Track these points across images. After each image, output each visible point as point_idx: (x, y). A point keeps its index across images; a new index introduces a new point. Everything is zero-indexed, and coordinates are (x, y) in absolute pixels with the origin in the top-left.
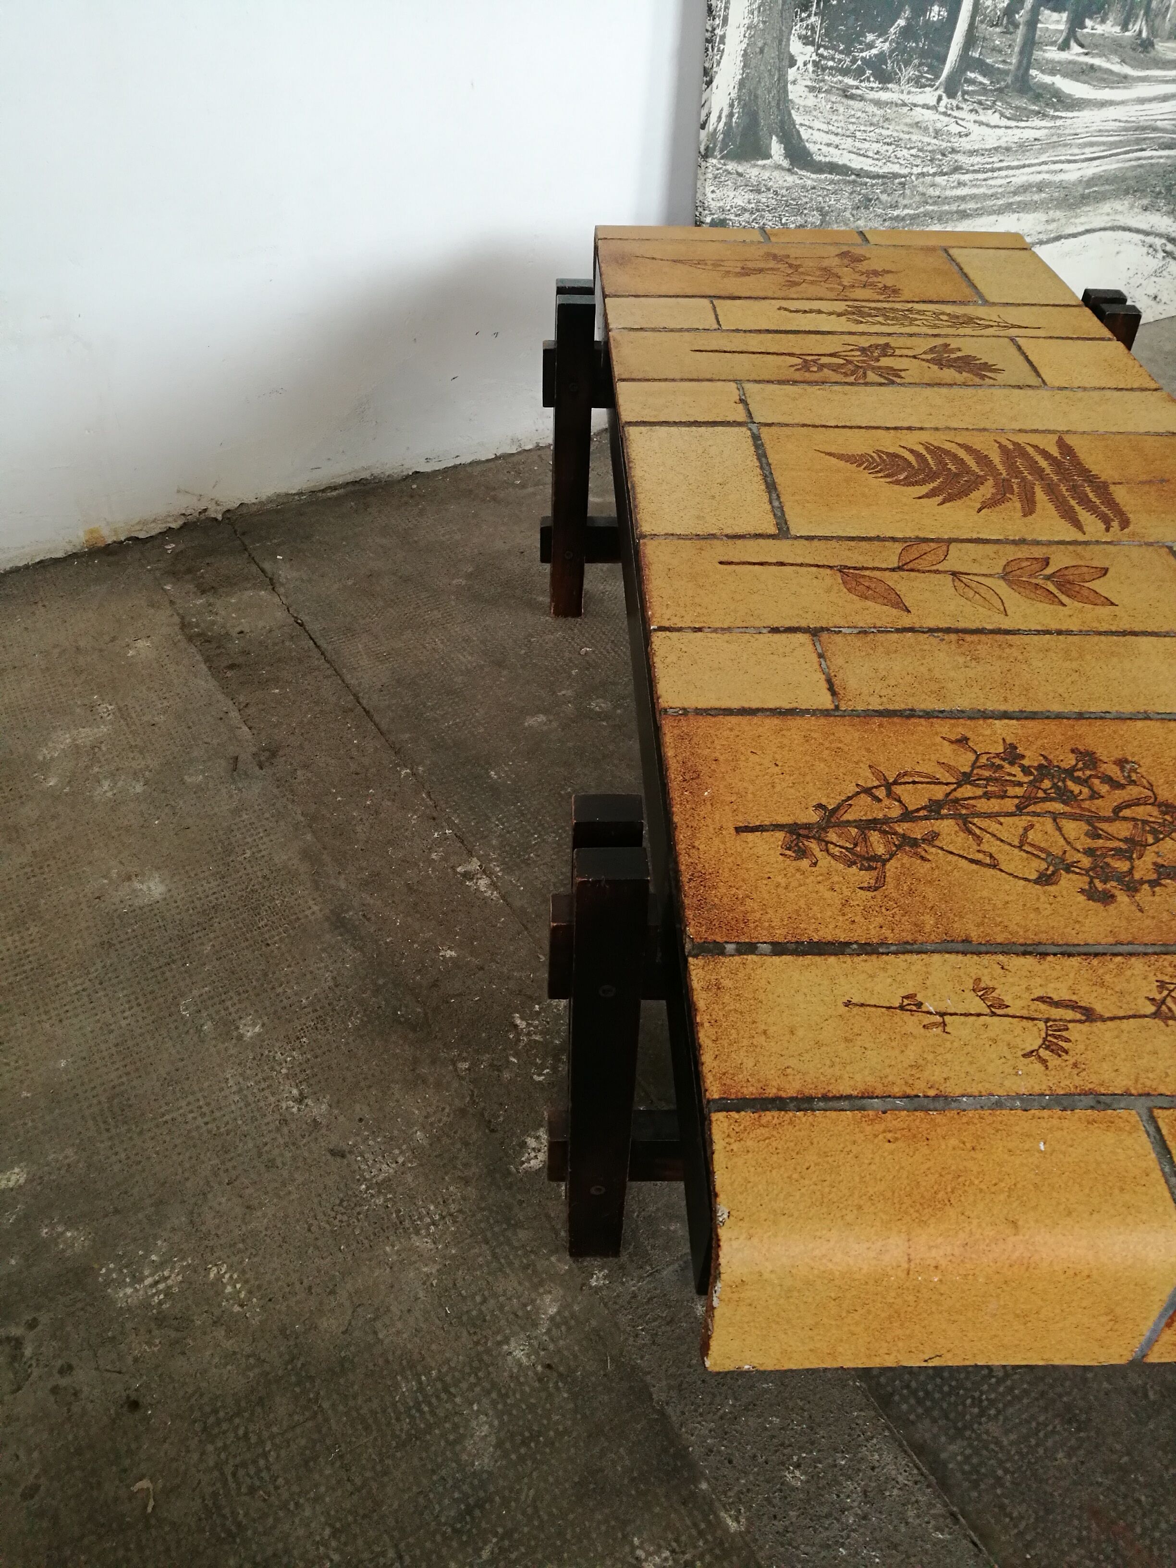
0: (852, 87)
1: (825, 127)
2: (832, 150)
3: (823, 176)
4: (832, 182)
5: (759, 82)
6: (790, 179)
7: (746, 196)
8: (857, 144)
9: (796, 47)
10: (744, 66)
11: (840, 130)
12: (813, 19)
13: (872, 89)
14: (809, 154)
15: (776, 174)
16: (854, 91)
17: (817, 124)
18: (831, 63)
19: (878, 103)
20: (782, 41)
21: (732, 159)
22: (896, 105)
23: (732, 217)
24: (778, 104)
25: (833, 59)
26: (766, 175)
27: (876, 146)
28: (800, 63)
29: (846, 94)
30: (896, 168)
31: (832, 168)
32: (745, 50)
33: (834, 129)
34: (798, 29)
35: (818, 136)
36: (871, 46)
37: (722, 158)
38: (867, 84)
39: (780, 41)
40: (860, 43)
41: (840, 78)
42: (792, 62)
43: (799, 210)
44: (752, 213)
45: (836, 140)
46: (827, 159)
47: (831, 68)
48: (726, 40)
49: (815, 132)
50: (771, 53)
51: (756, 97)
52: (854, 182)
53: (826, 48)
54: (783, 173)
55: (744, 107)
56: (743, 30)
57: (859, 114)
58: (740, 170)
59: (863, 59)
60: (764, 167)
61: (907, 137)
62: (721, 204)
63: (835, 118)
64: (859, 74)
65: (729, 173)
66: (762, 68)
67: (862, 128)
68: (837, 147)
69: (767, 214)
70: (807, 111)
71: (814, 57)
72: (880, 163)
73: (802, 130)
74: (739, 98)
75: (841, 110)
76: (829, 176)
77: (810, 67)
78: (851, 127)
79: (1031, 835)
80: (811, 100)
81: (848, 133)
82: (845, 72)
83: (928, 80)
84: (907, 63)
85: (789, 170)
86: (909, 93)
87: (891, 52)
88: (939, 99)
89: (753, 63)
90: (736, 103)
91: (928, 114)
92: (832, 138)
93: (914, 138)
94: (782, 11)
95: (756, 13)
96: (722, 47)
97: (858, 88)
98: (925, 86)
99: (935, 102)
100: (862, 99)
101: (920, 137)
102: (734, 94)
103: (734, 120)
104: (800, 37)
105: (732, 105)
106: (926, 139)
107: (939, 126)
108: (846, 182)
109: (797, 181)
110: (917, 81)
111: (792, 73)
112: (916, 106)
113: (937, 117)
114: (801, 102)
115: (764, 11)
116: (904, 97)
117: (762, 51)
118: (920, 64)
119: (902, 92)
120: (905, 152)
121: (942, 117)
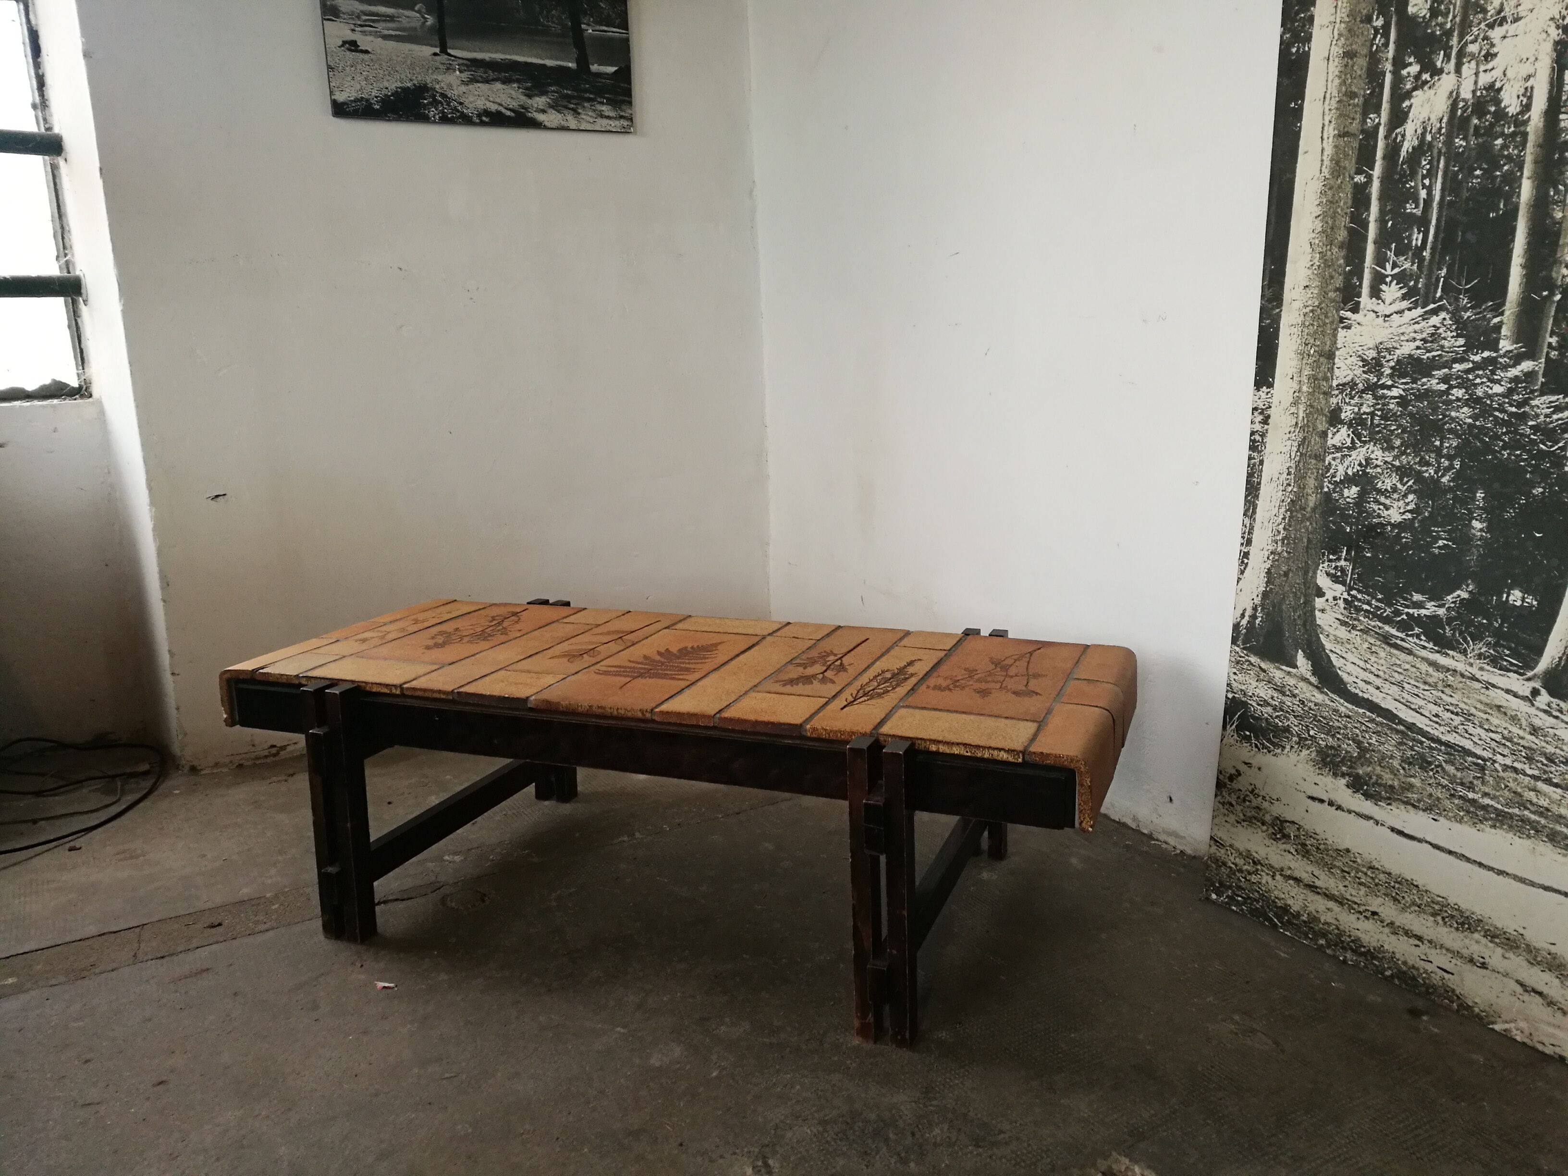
0: (1397, 637)
1: (1362, 664)
2: (1371, 689)
3: (1361, 711)
4: (1372, 721)
5: (1284, 598)
6: (1319, 697)
7: (1270, 691)
8: (1405, 695)
9: (1322, 580)
10: (1267, 583)
11: (1381, 673)
12: (1342, 563)
13: (1424, 648)
14: (1341, 681)
15: (1303, 685)
16: (1398, 642)
17: (1349, 656)
18: (1366, 607)
19: (1433, 664)
20: (1308, 571)
21: (1256, 654)
22: (1462, 675)
23: (1254, 704)
24: (1304, 625)
25: (1369, 604)
26: (1291, 681)
27: (1435, 709)
28: (1329, 595)
29: (1386, 639)
30: (1468, 744)
31: (1373, 707)
32: (1269, 569)
33: (1373, 670)
34: (1324, 567)
35: (1350, 668)
36: (1419, 605)
37: (1244, 649)
38: (1415, 640)
39: (1306, 573)
40: (1406, 599)
41: (1380, 624)
42: (1320, 593)
43: (1330, 731)
44: (1275, 709)
45: (1378, 682)
46: (1366, 696)
47: (1366, 611)
48: (1250, 557)
49: (1348, 664)
50: (1296, 579)
51: (1281, 611)
52: (1402, 732)
53: (1359, 591)
54: (1311, 688)
55: (1267, 614)
56: (1267, 553)
57: (1407, 666)
58: (1263, 665)
59: (1408, 614)
60: (1289, 673)
61: (1485, 716)
62: (1243, 688)
63: (1373, 659)
64: (1404, 627)
65: (1252, 664)
66: (1287, 588)
67: (1412, 682)
68: (1378, 688)
70: (1337, 640)
71: (1345, 595)
72: (1442, 729)
73: (1333, 657)
74: (1262, 605)
75: (1382, 654)
76: (1368, 713)
77: (1341, 603)
78: (1396, 675)
80: (1342, 632)
81: (1393, 680)
82: (1387, 621)
83: (1512, 664)
84: (1476, 638)
85: (1317, 687)
86: (1481, 669)
87: (1450, 620)
88: (1535, 692)
89: (1277, 581)
90: (1259, 609)
91: (1515, 703)
92: (1372, 678)
93: (1495, 721)
94: (1307, 547)
95: (1280, 543)
96: (1246, 561)
97: (1403, 640)
98: (1509, 671)
99: (1527, 693)
100: (1410, 652)
101: (1505, 725)
102: (1258, 601)
103: (1257, 622)
104: (1328, 574)
105: (1255, 609)
106: (1515, 730)
107: (1537, 722)
108: (1391, 729)
109: (1329, 703)
110: (1494, 662)
111: (1319, 602)
112: (1494, 686)
113: (1532, 711)
114: (1331, 631)
115: (1288, 544)
116: (1475, 671)
117: (1286, 574)
118: (1497, 644)
119: (1471, 665)
120: (1479, 731)
121: (1541, 715)
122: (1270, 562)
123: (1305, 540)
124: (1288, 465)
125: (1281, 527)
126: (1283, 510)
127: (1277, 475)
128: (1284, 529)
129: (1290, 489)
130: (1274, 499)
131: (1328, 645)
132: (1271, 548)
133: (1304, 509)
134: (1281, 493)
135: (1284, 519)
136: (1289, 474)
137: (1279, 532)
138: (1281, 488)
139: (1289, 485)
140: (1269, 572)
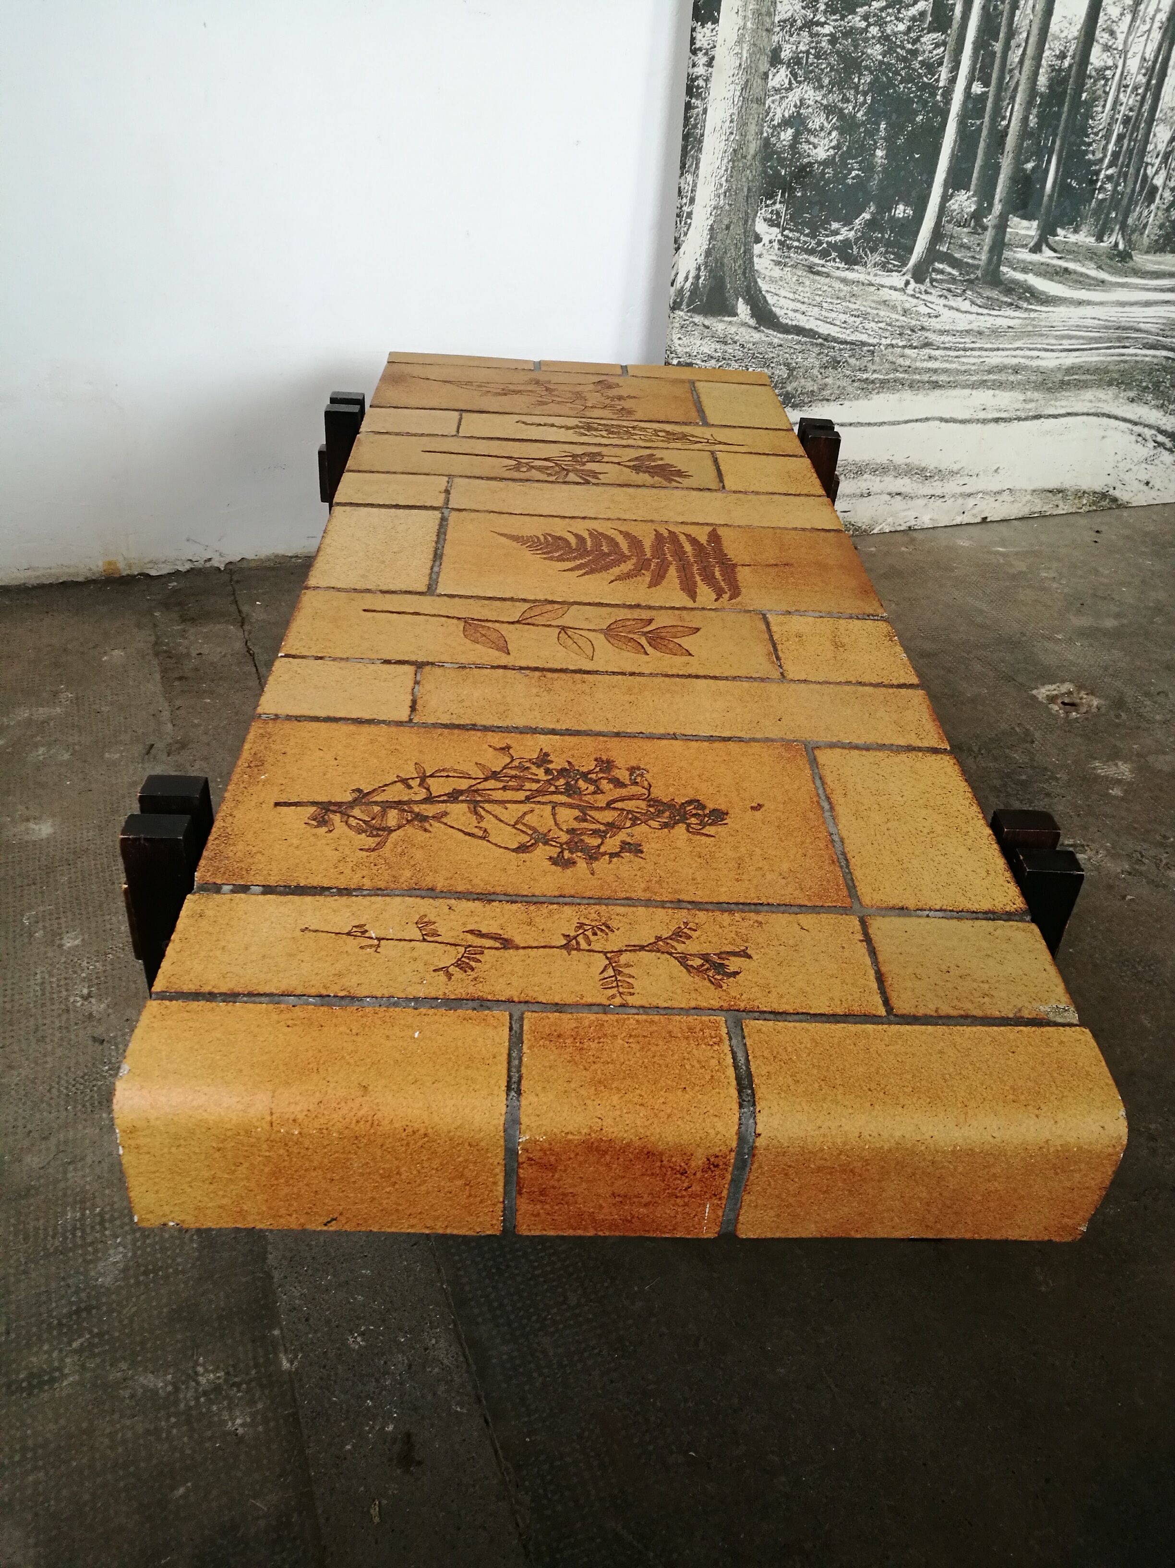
0: (818, 265)
1: (791, 296)
2: (799, 316)
3: (790, 337)
4: (799, 342)
5: (725, 253)
6: (757, 336)
7: (713, 345)
8: (823, 313)
9: (761, 227)
10: (710, 239)
11: (806, 300)
12: (778, 206)
13: (838, 268)
14: (775, 316)
15: (742, 330)
16: (820, 269)
17: (783, 293)
18: (796, 244)
19: (844, 281)
20: (747, 221)
21: (699, 313)
22: (863, 284)
23: (698, 362)
24: (744, 273)
25: (798, 240)
26: (733, 330)
27: (843, 317)
28: (765, 240)
29: (811, 269)
30: (864, 338)
31: (799, 331)
32: (712, 226)
33: (800, 298)
34: (763, 213)
35: (782, 302)
36: (836, 232)
37: (688, 311)
38: (833, 264)
40: (826, 230)
41: (806, 256)
42: (758, 240)
43: (766, 363)
44: (718, 361)
45: (803, 308)
46: (794, 323)
47: (797, 247)
48: (693, 216)
49: (781, 299)
50: (737, 230)
51: (722, 264)
52: (821, 344)
53: (791, 230)
54: (750, 330)
55: (710, 272)
56: (710, 209)
57: (826, 288)
58: (707, 322)
59: (828, 242)
60: (729, 323)
61: (875, 312)
62: (688, 350)
63: (800, 289)
64: (824, 254)
65: (696, 324)
66: (728, 241)
67: (829, 300)
68: (803, 313)
69: (733, 363)
70: (773, 280)
71: (780, 237)
72: (848, 332)
73: (769, 297)
74: (705, 264)
75: (807, 283)
76: (796, 337)
77: (776, 245)
78: (817, 298)
79: (527, 818)
80: (777, 272)
81: (814, 303)
82: (812, 252)
83: (894, 266)
84: (873, 250)
85: (755, 328)
86: (876, 275)
87: (857, 240)
88: (907, 283)
89: (719, 237)
90: (702, 268)
91: (895, 295)
92: (799, 306)
93: (882, 313)
94: (747, 197)
95: (722, 197)
96: (689, 221)
97: (823, 266)
98: (892, 271)
99: (902, 286)
100: (828, 275)
101: (888, 314)
102: (701, 260)
103: (701, 281)
104: (765, 220)
105: (698, 269)
106: (894, 316)
107: (907, 306)
108: (812, 344)
109: (764, 338)
110: (884, 266)
111: (757, 248)
112: (883, 286)
113: (905, 298)
114: (767, 273)
115: (731, 195)
116: (871, 278)
117: (728, 227)
118: (887, 252)
119: (869, 274)
120: (873, 324)
121: (910, 299)
122: (713, 218)
123: (745, 189)
124: (731, 111)
125: (724, 179)
126: (726, 160)
127: (720, 124)
128: (727, 181)
129: (732, 137)
130: (716, 151)
131: (763, 285)
132: (713, 203)
133: (745, 157)
134: (723, 143)
135: (726, 170)
136: (732, 121)
137: (721, 185)
138: (724, 137)
139: (732, 133)
140: (712, 228)
